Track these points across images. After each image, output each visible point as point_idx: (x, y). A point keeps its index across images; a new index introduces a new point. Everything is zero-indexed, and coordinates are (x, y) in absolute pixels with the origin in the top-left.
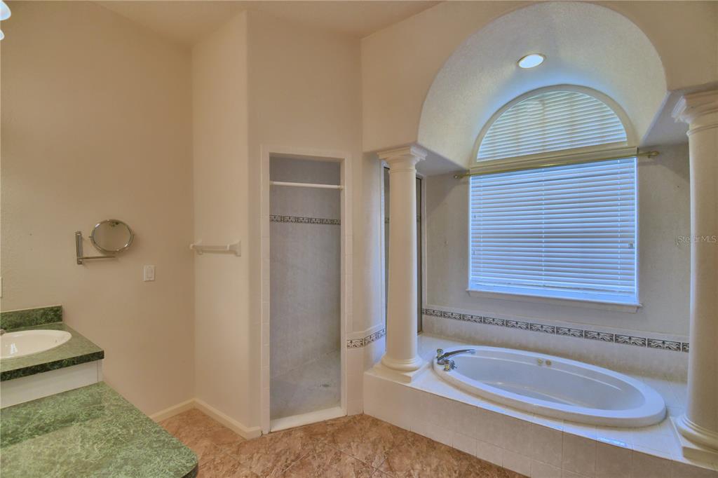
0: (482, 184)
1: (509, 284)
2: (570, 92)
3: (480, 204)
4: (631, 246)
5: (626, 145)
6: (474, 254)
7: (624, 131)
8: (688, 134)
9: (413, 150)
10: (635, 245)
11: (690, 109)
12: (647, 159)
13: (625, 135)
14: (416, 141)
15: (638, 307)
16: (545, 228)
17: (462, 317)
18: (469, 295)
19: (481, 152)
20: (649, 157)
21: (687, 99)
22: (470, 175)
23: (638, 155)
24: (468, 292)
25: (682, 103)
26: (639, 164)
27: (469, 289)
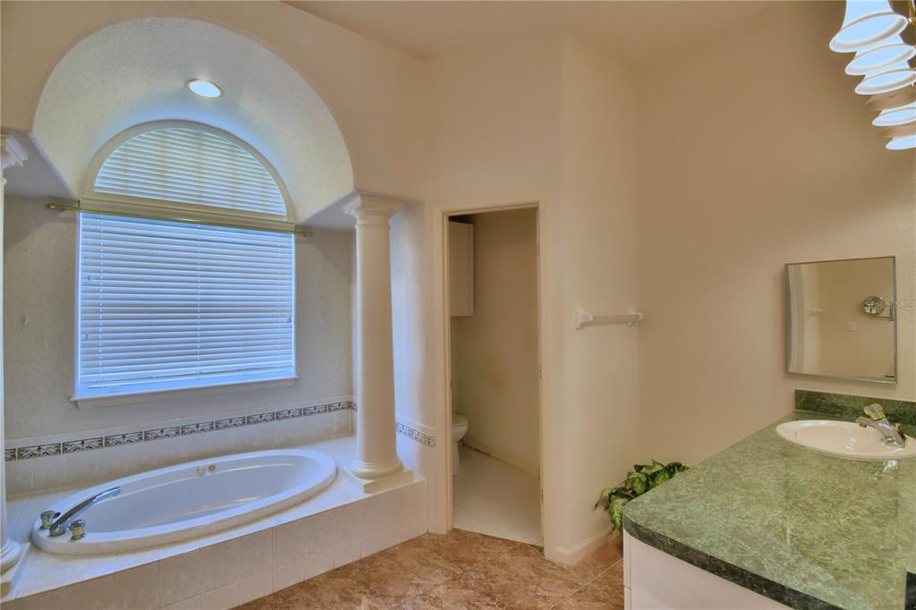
0: (103, 228)
1: (151, 378)
2: (231, 143)
3: (99, 258)
4: (290, 321)
5: (285, 220)
6: (86, 339)
7: (284, 206)
8: (356, 227)
9: (12, 144)
10: (293, 319)
11: (363, 208)
12: (302, 238)
13: (285, 210)
14: (30, 130)
15: (296, 379)
16: (201, 300)
17: (62, 448)
18: (77, 405)
19: (103, 178)
20: (304, 236)
21: (362, 199)
22: (79, 209)
23: (295, 232)
24: (76, 402)
25: (358, 201)
26: (297, 242)
27: (77, 397)
